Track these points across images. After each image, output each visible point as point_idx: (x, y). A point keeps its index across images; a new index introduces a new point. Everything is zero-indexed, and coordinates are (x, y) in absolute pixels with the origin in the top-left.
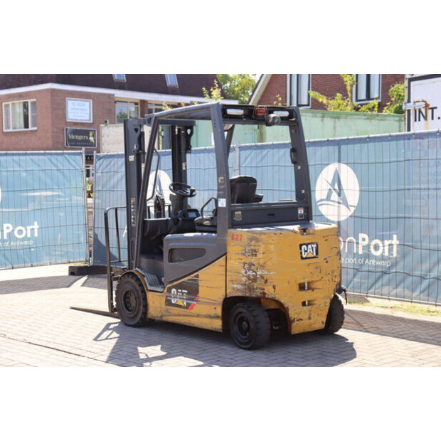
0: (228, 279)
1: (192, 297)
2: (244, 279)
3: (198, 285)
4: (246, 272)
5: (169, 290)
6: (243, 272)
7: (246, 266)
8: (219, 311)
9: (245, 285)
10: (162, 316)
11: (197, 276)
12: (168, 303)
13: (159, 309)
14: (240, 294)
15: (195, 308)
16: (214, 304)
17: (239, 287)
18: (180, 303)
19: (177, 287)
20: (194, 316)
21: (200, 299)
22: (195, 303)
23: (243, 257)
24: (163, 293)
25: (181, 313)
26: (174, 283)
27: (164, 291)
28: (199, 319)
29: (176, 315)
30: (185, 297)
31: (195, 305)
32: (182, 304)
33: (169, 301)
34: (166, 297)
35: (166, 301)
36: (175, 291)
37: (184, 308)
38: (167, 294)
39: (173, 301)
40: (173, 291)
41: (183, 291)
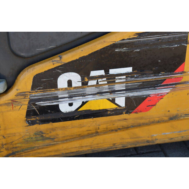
24: (12, 94)
25: (103, 127)
26: (69, 57)
27: (10, 87)
28: (175, 123)
29: (81, 137)
30: (117, 87)
31: (162, 97)
32: (110, 106)
33: (43, 110)
34: (32, 102)
35: (30, 113)
36: (76, 78)
37: (118, 111)
38: (38, 94)
39: (64, 108)
40: (62, 81)
41: (112, 71)
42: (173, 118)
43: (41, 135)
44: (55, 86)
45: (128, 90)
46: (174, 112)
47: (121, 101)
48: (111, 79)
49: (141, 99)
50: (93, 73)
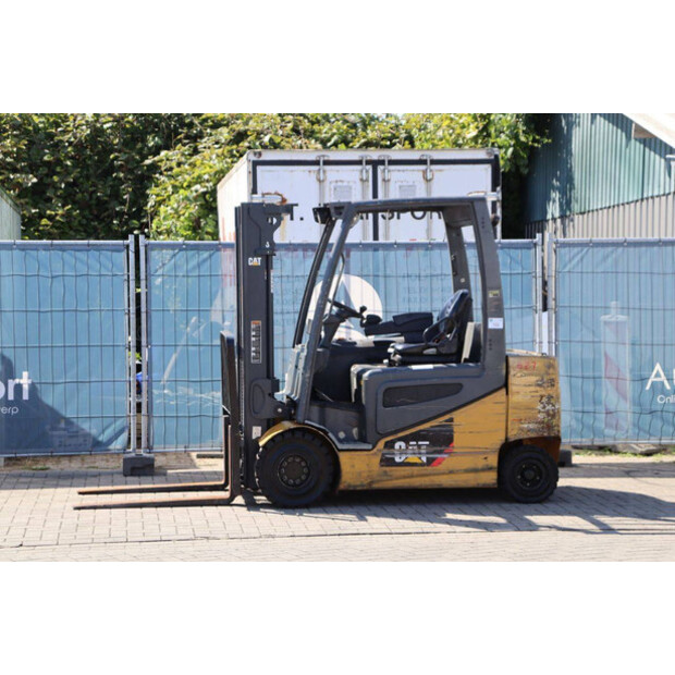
0: (510, 418)
1: (438, 448)
2: (541, 416)
3: (452, 431)
4: (544, 407)
5: (390, 445)
6: (540, 407)
7: (545, 400)
8: (493, 460)
9: (543, 422)
10: (372, 482)
11: (451, 420)
12: (388, 462)
13: (365, 475)
14: (533, 435)
15: (444, 463)
16: (484, 453)
17: (531, 426)
18: (413, 459)
19: (406, 439)
20: (444, 474)
21: (455, 450)
22: (445, 456)
23: (538, 388)
24: (375, 450)
25: (415, 473)
26: (401, 435)
27: (374, 447)
28: (452, 475)
29: (405, 477)
30: (423, 451)
31: (444, 459)
32: (418, 461)
33: (388, 459)
34: (383, 455)
35: (381, 461)
36: (403, 444)
37: (422, 465)
38: (386, 451)
39: (397, 460)
40: (397, 445)
41: (420, 443)
42: (451, 472)
43: (385, 472)
44: (393, 447)
45: (427, 453)
46: (451, 469)
47: (424, 459)
48: (419, 446)
49: (434, 459)
50: (411, 443)
